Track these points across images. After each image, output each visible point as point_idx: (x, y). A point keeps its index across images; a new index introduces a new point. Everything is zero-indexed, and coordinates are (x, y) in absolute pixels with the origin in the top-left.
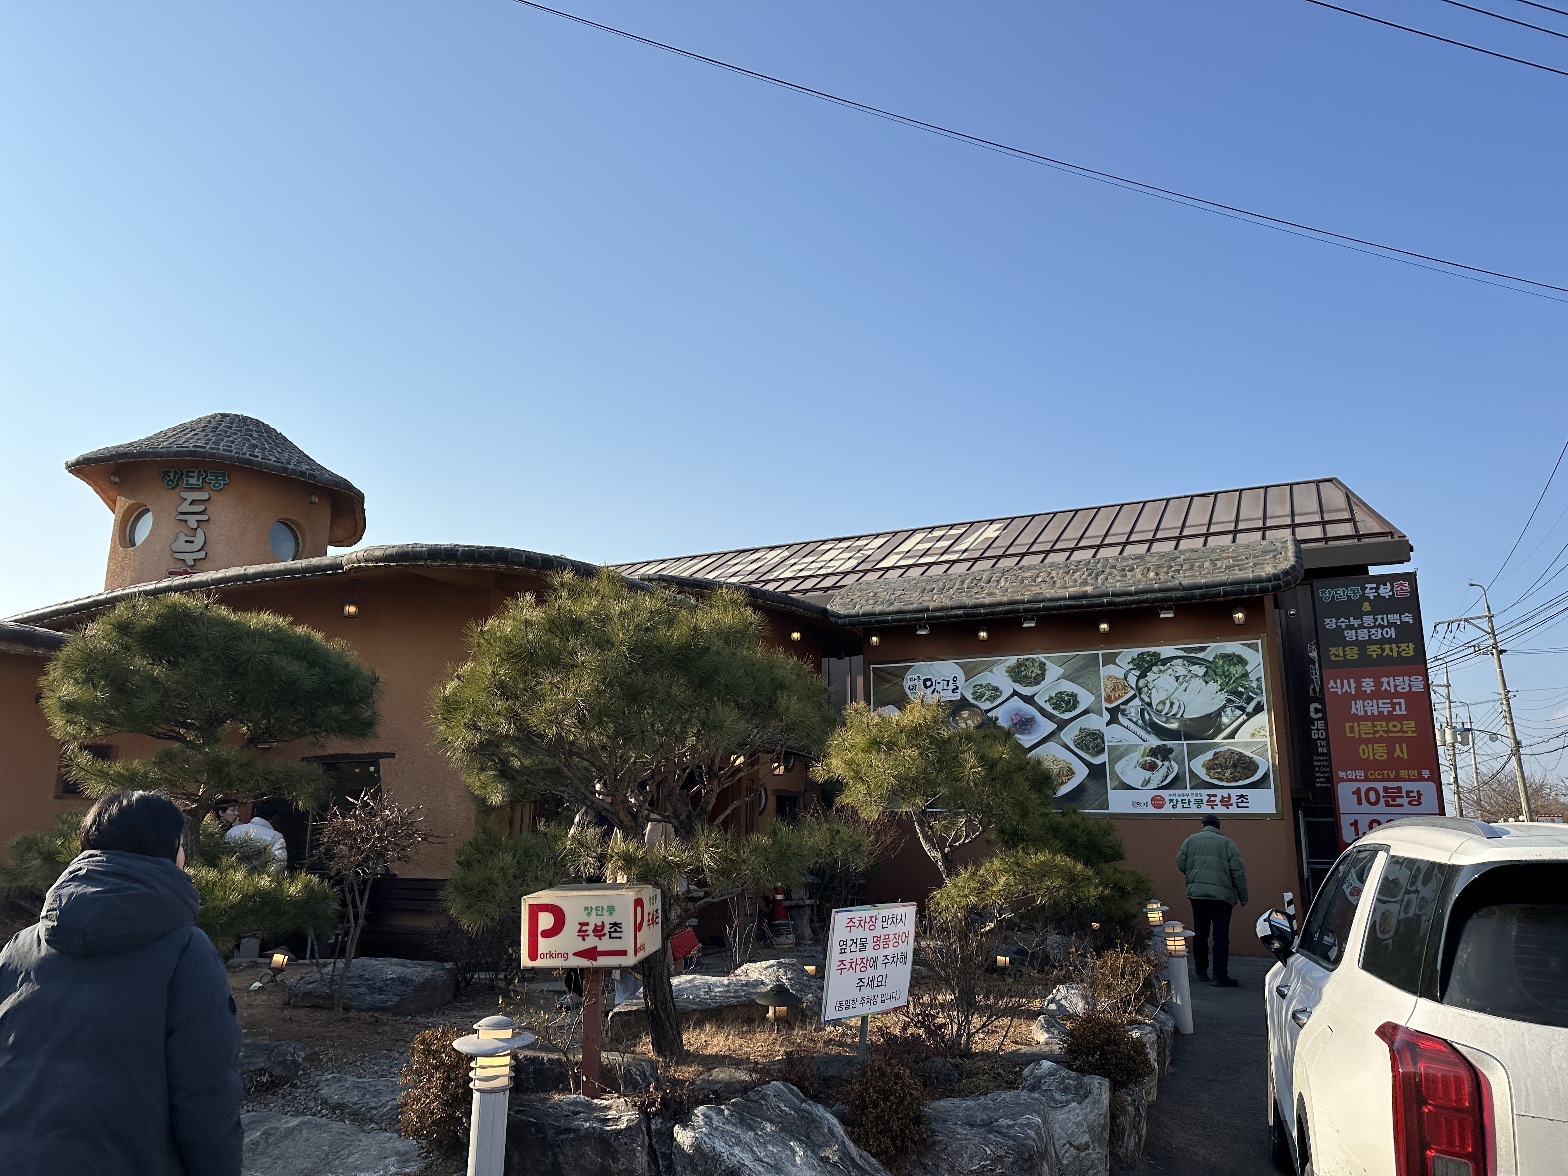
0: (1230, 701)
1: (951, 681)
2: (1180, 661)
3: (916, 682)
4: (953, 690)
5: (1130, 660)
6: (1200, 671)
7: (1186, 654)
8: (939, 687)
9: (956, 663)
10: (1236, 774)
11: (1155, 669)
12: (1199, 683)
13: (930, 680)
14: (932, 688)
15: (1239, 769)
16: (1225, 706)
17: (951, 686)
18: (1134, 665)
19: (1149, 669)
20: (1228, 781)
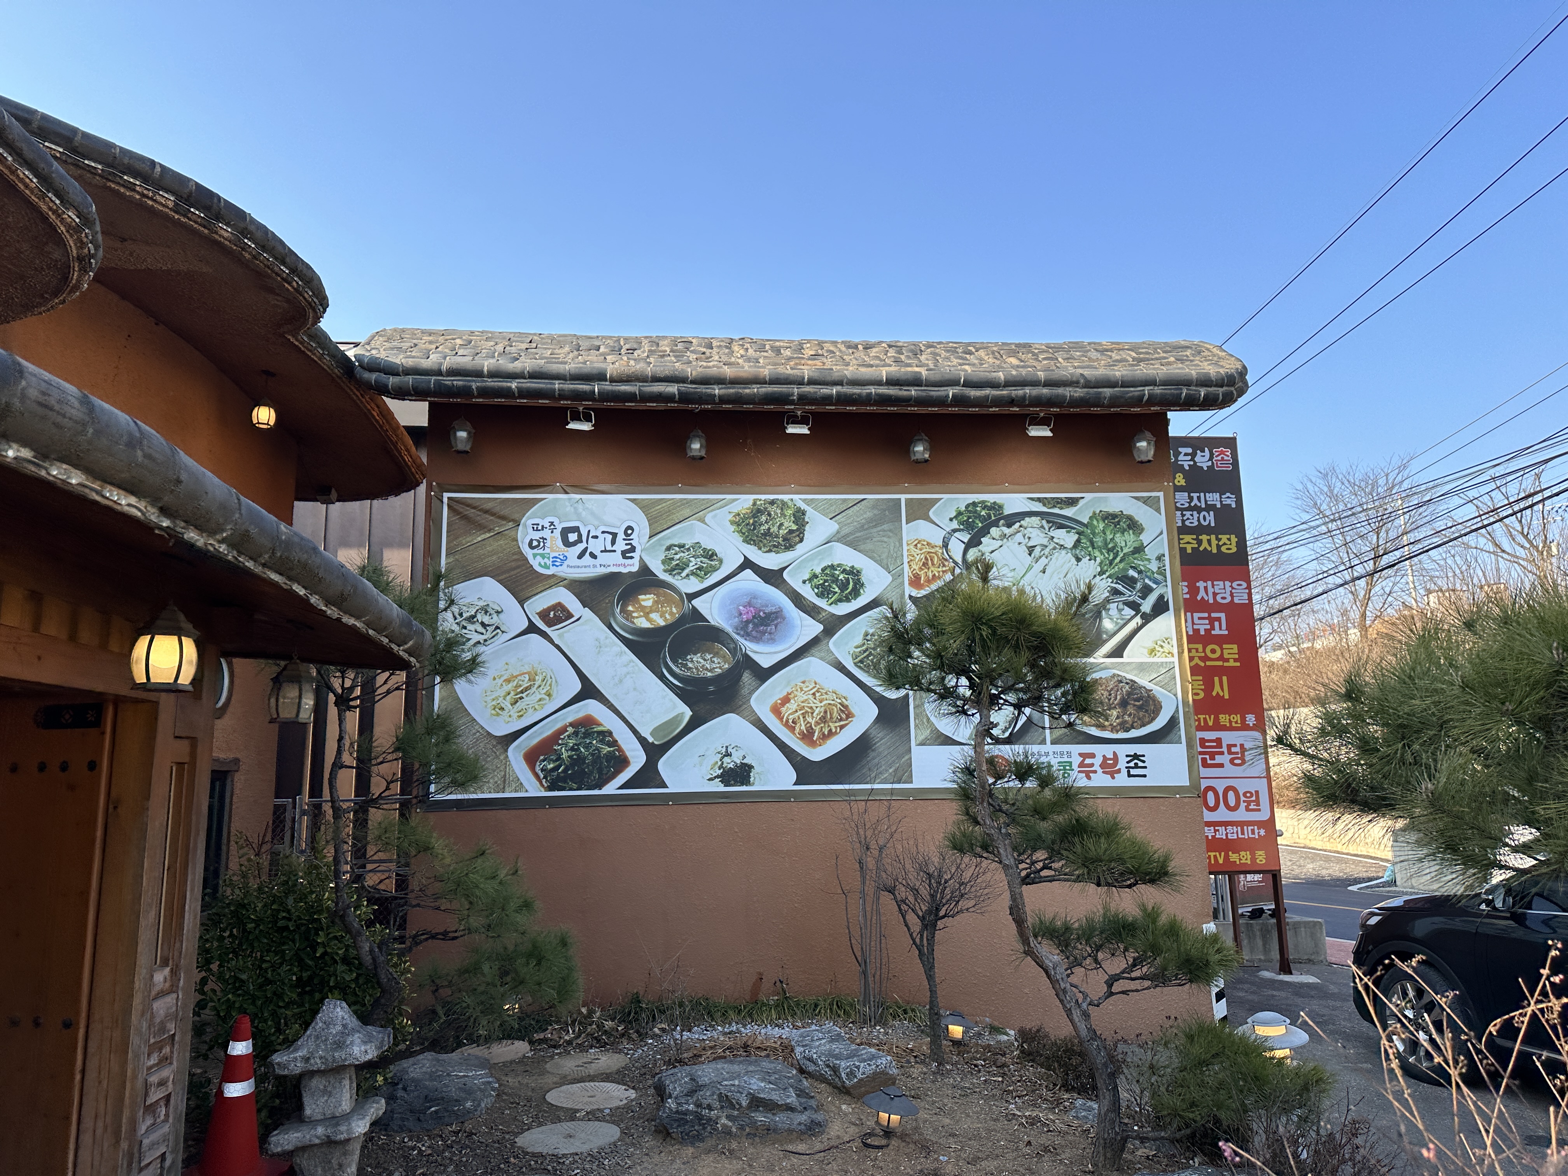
0: (1116, 592)
1: (621, 536)
2: (1035, 520)
3: (546, 533)
4: (624, 553)
5: (954, 514)
6: (1068, 538)
7: (1045, 509)
8: (595, 546)
9: (633, 500)
10: (1126, 718)
11: (994, 531)
12: (1064, 559)
13: (576, 529)
14: (580, 547)
15: (1131, 709)
16: (1107, 601)
17: (621, 545)
18: (961, 523)
19: (985, 531)
20: (1113, 729)
